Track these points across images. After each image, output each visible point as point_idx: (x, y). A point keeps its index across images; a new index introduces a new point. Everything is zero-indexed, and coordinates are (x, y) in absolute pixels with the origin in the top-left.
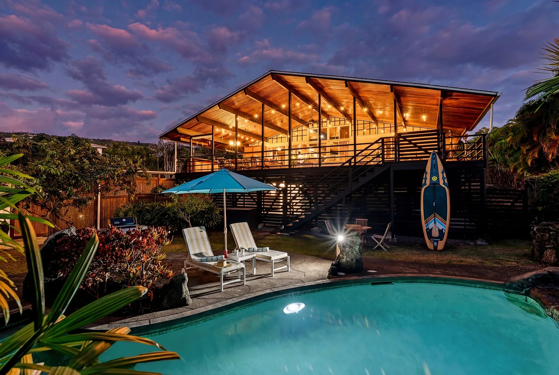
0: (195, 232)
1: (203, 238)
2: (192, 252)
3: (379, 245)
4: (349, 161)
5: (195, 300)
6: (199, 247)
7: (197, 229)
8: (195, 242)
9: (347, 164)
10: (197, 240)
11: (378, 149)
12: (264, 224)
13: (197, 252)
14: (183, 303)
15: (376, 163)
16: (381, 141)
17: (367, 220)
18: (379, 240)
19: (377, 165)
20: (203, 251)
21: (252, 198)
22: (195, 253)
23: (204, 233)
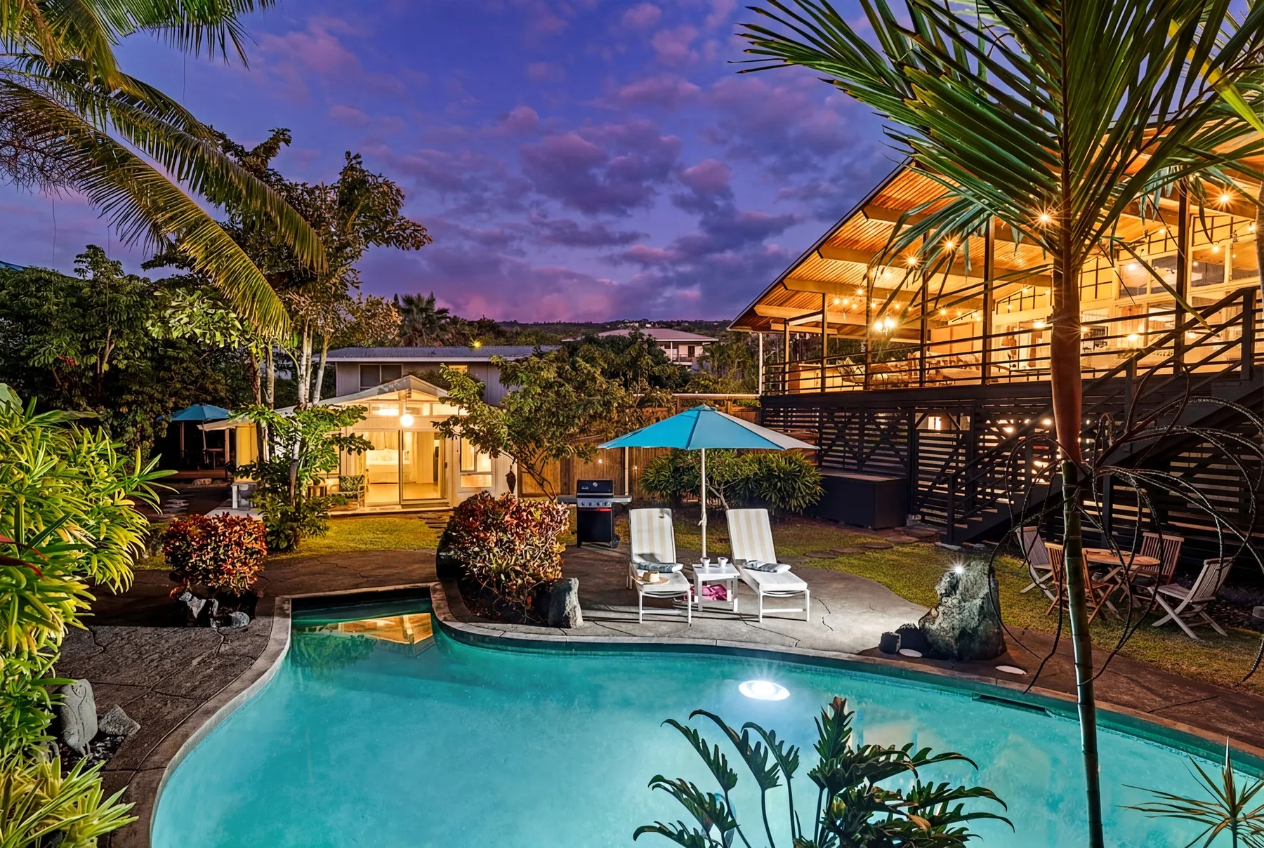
0: (650, 518)
1: (662, 529)
2: (636, 550)
3: (1172, 620)
4: (1129, 366)
5: (588, 624)
6: (651, 542)
7: (656, 512)
8: (645, 535)
9: (1123, 374)
10: (650, 530)
11: (1231, 323)
12: (923, 518)
13: (646, 551)
14: (563, 622)
15: (1225, 366)
16: (1241, 299)
17: (1182, 539)
18: (1174, 603)
19: (1227, 375)
20: (657, 551)
21: (897, 455)
22: (641, 552)
23: (668, 520)
